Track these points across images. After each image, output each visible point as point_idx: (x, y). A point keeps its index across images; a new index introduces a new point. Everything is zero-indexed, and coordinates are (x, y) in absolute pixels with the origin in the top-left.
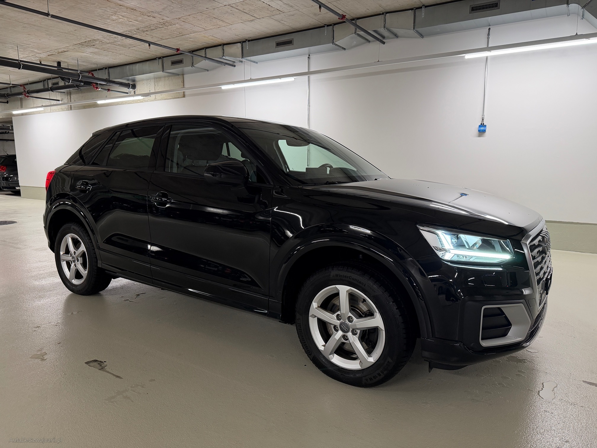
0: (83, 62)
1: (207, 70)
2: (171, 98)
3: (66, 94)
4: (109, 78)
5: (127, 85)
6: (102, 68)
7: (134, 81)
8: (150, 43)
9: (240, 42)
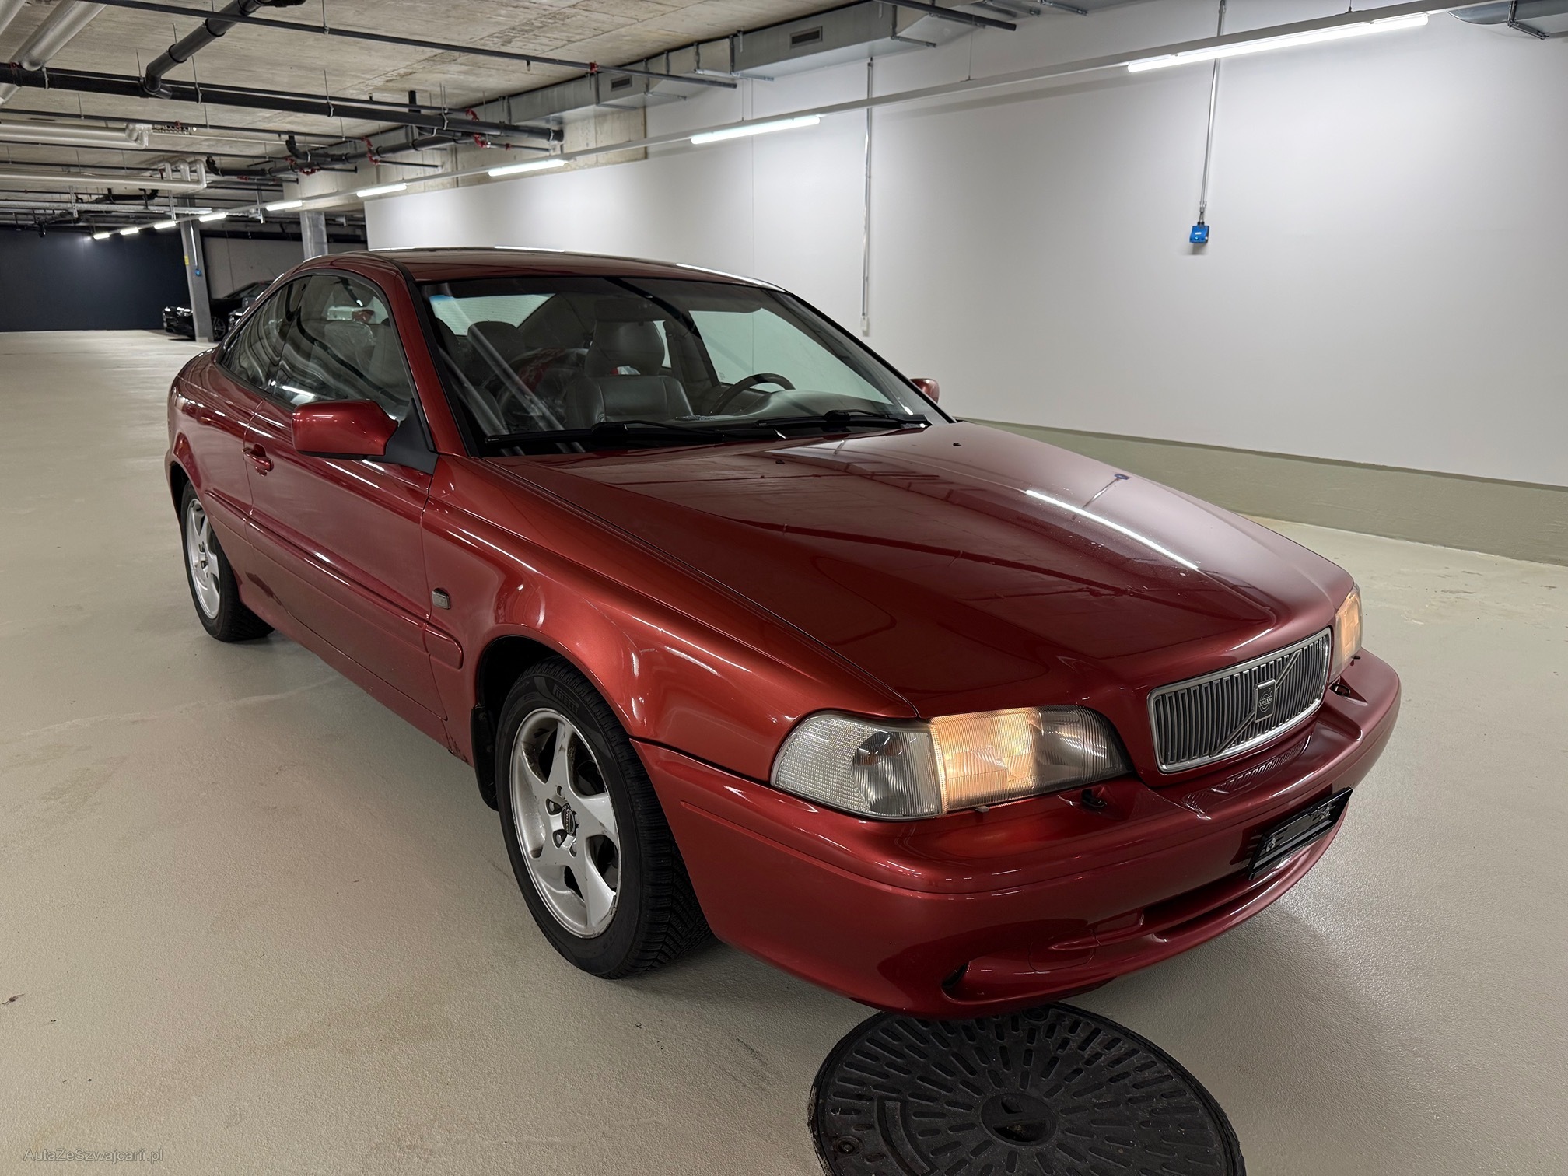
0: (455, 89)
1: (682, 97)
2: (623, 160)
3: (449, 151)
4: (510, 120)
5: (544, 133)
6: (496, 96)
7: (560, 122)
8: (529, 59)
9: (727, 37)
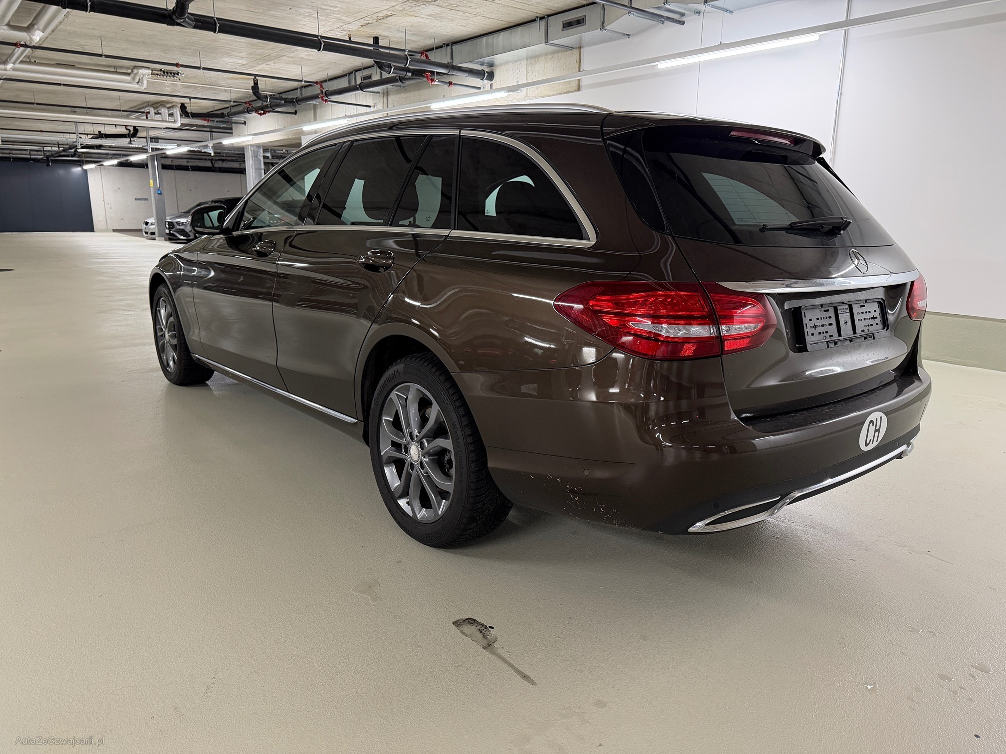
1: (627, 35)
2: (555, 93)
3: (381, 94)
4: (452, 62)
6: (442, 44)
7: (491, 65)
